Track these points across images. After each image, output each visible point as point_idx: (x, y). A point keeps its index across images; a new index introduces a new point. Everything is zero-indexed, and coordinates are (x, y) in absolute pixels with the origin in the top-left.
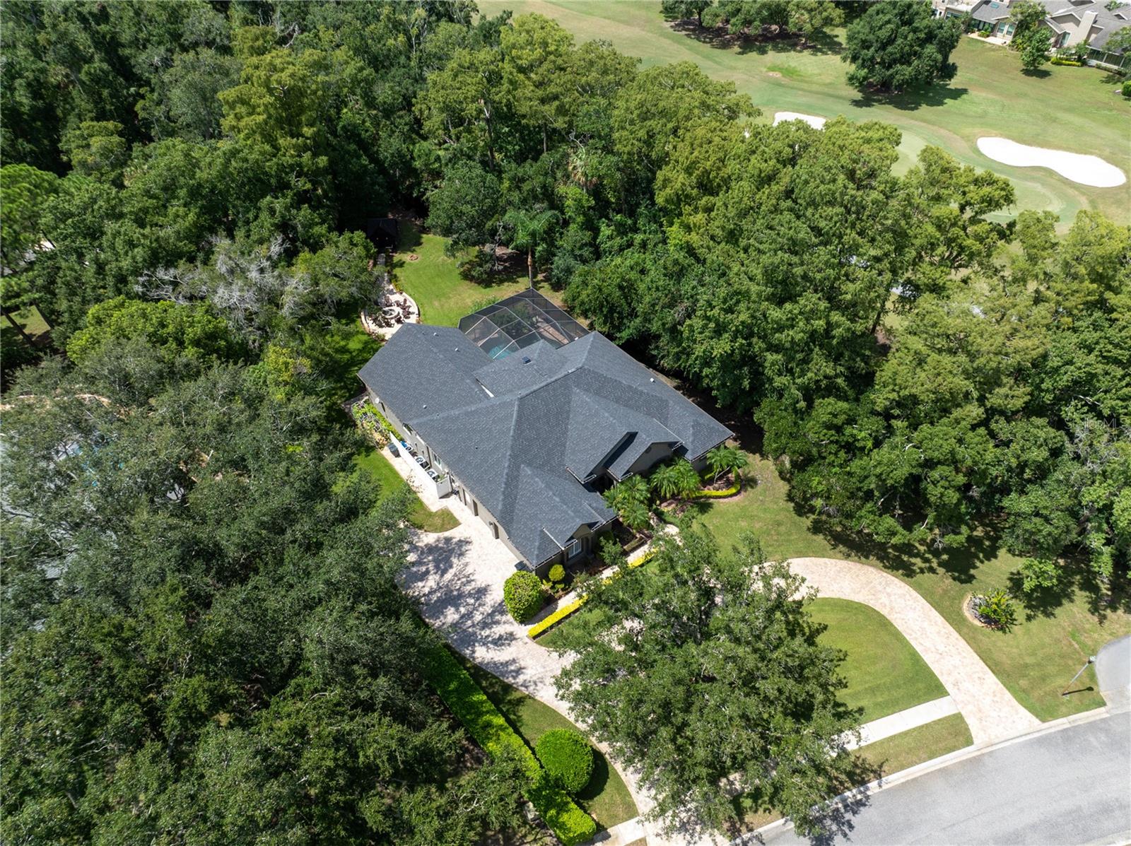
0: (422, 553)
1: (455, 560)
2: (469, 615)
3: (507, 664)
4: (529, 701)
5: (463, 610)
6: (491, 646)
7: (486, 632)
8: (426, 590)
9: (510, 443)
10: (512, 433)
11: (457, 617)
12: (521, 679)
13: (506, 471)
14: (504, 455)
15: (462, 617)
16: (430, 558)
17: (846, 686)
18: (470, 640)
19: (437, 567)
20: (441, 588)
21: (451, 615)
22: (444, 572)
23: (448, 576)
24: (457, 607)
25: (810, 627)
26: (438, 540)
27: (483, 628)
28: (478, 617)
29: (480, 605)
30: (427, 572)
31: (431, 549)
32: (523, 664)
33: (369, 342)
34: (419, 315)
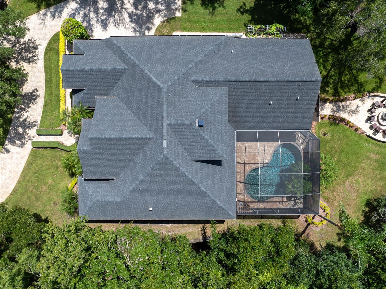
0: (150, 12)
1: (133, 25)
2: (96, 11)
3: (61, 12)
4: (37, 10)
5: (101, 11)
6: (73, 12)
7: (82, 13)
9: (141, 67)
10: (146, 71)
11: (100, 6)
12: (49, 14)
13: (129, 55)
14: (139, 60)
15: (98, 8)
16: (144, 14)
19: (136, 15)
20: (122, 8)
21: (102, 4)
22: (131, 15)
23: (126, 16)
24: (106, 10)
26: (153, 23)
27: (85, 13)
28: (92, 15)
29: (98, 20)
30: (136, 8)
31: (150, 18)
32: (55, 19)
33: (361, 87)
34: (369, 136)
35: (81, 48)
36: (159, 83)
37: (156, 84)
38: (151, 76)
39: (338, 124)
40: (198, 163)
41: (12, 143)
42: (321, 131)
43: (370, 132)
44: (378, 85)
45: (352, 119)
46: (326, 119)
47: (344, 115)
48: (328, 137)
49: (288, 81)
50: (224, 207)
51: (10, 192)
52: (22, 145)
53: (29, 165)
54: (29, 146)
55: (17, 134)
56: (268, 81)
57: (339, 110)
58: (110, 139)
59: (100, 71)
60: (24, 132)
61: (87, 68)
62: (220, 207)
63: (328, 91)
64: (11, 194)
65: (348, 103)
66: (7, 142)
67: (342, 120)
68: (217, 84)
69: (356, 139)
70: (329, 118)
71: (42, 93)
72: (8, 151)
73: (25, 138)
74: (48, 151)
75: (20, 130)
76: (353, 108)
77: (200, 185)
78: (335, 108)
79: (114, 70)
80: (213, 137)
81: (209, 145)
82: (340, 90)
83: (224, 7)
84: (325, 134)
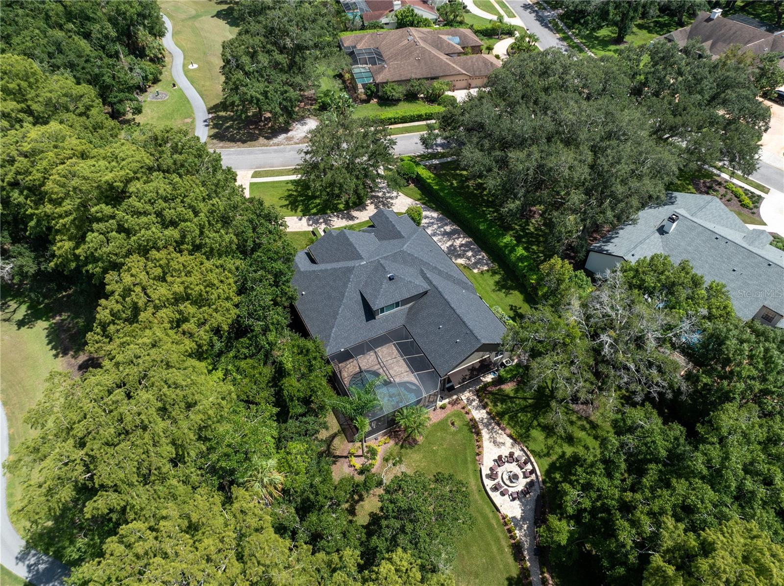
0: (463, 255)
2: (439, 227)
4: (416, 199)
5: (442, 230)
8: (460, 239)
11: (445, 228)
16: (459, 252)
18: (438, 219)
19: (455, 248)
20: (453, 239)
21: (448, 228)
22: (451, 246)
23: (450, 243)
24: (444, 232)
26: (456, 259)
27: (433, 222)
28: (435, 226)
29: (435, 230)
30: (460, 247)
31: (459, 256)
33: (525, 437)
34: (481, 471)
39: (472, 432)
40: (360, 298)
41: (309, 220)
42: (453, 418)
43: (485, 471)
44: (542, 454)
45: (487, 444)
46: (468, 417)
47: (485, 433)
48: (453, 429)
52: (309, 225)
54: (311, 229)
55: (317, 220)
57: (487, 425)
58: (348, 239)
59: (394, 226)
60: (321, 223)
61: (391, 219)
63: (497, 406)
65: (500, 431)
66: (307, 217)
67: (478, 433)
68: (429, 282)
69: (469, 459)
70: (471, 420)
71: (357, 221)
72: (300, 219)
73: (316, 224)
76: (499, 440)
77: (342, 306)
78: (485, 421)
79: (399, 232)
80: (387, 292)
81: (379, 292)
82: (507, 416)
83: (506, 296)
84: (453, 424)
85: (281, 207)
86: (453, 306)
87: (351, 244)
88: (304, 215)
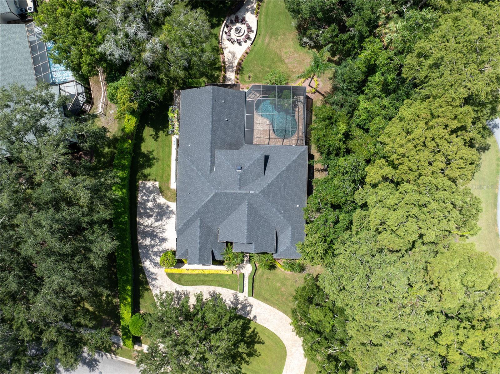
0: (156, 206)
1: (164, 218)
2: (153, 246)
3: (152, 274)
4: (150, 291)
5: (153, 242)
6: (152, 264)
7: (154, 257)
8: (146, 224)
9: (200, 207)
10: (203, 204)
11: (149, 243)
12: (154, 282)
13: (190, 216)
14: (194, 209)
15: (151, 245)
16: (157, 210)
17: (248, 365)
18: (147, 256)
19: (157, 216)
20: (151, 227)
21: (147, 241)
22: (157, 221)
23: (157, 224)
24: (152, 239)
25: (259, 339)
26: (164, 204)
27: (154, 255)
28: (155, 249)
29: (159, 245)
30: (151, 216)
31: (159, 206)
32: (158, 278)
33: (215, 49)
34: (252, 44)
35: (182, 252)
36: (212, 195)
37: (212, 197)
38: (206, 200)
39: (242, 68)
40: (266, 171)
41: (249, 313)
42: (247, 80)
43: (249, 42)
44: (213, 36)
45: (239, 56)
46: (238, 77)
47: (235, 64)
48: (251, 75)
49: (212, 109)
50: (298, 154)
51: (286, 316)
52: (251, 305)
53: (265, 300)
54: (251, 300)
55: (242, 309)
56: (212, 122)
57: (232, 67)
60: (241, 304)
61: (198, 246)
62: (298, 157)
63: (217, 75)
64: (287, 315)
65: (226, 60)
66: (248, 318)
67: (239, 64)
68: (213, 156)
69: (254, 53)
70: (238, 74)
71: (212, 289)
72: (255, 317)
73: (245, 304)
74: (256, 285)
75: (239, 306)
76: (230, 56)
77: (282, 170)
78: (230, 70)
79: (200, 227)
80: (248, 160)
81: (254, 163)
82: (217, 66)
83: (153, 151)
84: (249, 77)
85: (263, 343)
86: (211, 127)
87: (249, 223)
88: (249, 321)
